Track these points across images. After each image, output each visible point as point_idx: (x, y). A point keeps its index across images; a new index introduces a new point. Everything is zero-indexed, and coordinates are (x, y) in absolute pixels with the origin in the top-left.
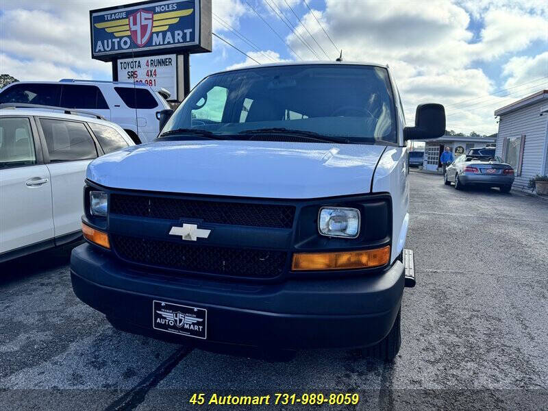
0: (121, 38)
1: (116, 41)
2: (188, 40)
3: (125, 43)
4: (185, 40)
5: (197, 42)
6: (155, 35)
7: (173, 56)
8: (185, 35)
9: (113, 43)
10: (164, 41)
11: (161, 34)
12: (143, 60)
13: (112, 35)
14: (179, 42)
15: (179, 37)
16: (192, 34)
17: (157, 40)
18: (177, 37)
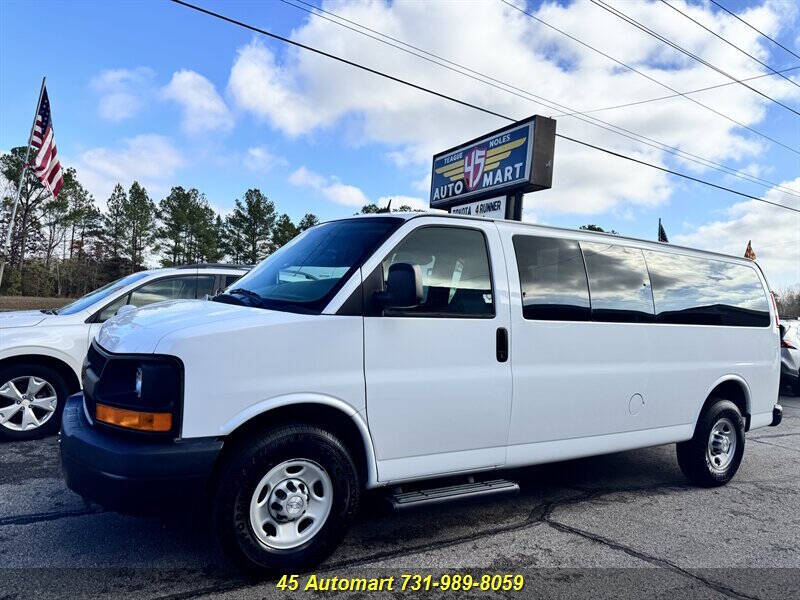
0: (455, 182)
1: (450, 186)
2: (517, 176)
3: (459, 187)
4: (514, 178)
5: (527, 178)
6: (486, 175)
7: (503, 199)
8: (515, 169)
9: (448, 188)
10: (493, 181)
11: (491, 173)
12: (473, 206)
13: (448, 181)
14: (508, 181)
15: (508, 175)
16: (523, 169)
17: (487, 180)
18: (506, 174)
